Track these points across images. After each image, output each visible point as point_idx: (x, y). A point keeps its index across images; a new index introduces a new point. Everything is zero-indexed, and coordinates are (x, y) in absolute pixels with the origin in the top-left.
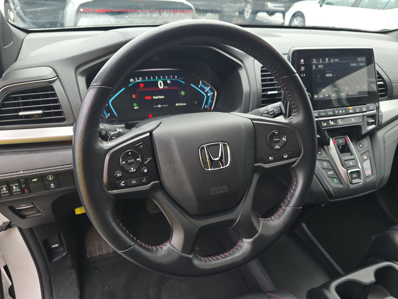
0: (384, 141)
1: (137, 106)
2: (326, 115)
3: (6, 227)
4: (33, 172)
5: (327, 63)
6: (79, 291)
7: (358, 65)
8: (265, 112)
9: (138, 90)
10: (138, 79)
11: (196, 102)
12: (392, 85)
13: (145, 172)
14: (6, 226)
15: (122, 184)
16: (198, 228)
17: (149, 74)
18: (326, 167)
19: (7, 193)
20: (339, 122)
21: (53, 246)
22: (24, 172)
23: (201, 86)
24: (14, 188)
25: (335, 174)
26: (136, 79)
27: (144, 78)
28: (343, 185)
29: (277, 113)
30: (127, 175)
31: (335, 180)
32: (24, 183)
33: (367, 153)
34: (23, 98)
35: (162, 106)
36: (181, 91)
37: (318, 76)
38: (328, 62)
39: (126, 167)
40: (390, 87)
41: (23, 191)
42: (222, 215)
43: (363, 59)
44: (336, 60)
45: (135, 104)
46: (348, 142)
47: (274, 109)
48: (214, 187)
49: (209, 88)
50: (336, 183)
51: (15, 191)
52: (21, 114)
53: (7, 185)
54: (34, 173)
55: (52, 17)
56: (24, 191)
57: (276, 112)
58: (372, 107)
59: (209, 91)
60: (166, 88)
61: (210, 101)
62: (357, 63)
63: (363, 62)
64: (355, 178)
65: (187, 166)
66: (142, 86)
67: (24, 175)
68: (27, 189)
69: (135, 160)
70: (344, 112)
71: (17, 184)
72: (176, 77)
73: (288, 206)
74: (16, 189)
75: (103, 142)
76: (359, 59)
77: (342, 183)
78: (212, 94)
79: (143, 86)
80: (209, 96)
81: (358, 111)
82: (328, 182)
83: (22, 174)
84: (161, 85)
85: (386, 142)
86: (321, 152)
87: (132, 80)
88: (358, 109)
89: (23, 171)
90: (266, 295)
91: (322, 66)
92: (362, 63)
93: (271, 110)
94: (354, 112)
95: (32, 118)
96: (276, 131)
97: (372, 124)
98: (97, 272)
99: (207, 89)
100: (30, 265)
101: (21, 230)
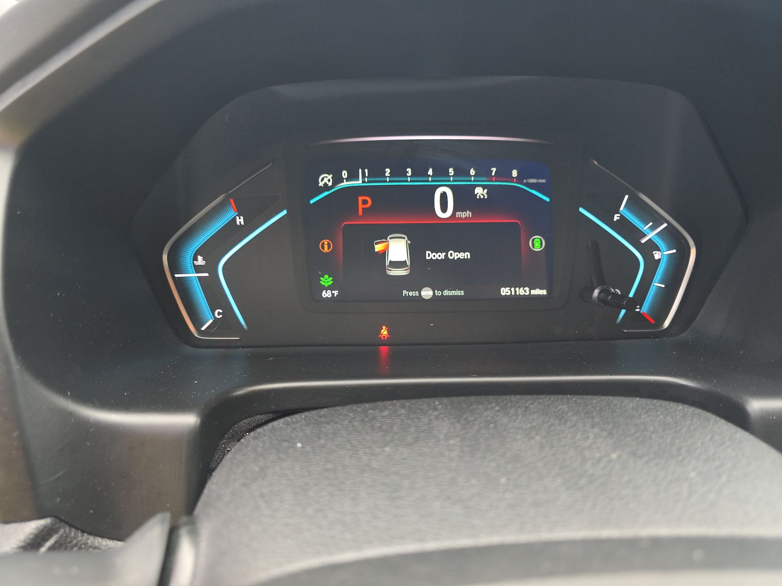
1: (331, 288)
9: (347, 223)
10: (353, 176)
11: (596, 292)
17: (398, 157)
23: (622, 217)
26: (345, 174)
27: (376, 173)
35: (438, 293)
36: (529, 236)
49: (664, 227)
59: (661, 242)
60: (467, 218)
61: (657, 284)
66: (364, 202)
72: (515, 173)
78: (673, 256)
79: (368, 205)
80: (659, 260)
84: (444, 208)
99: (653, 232)
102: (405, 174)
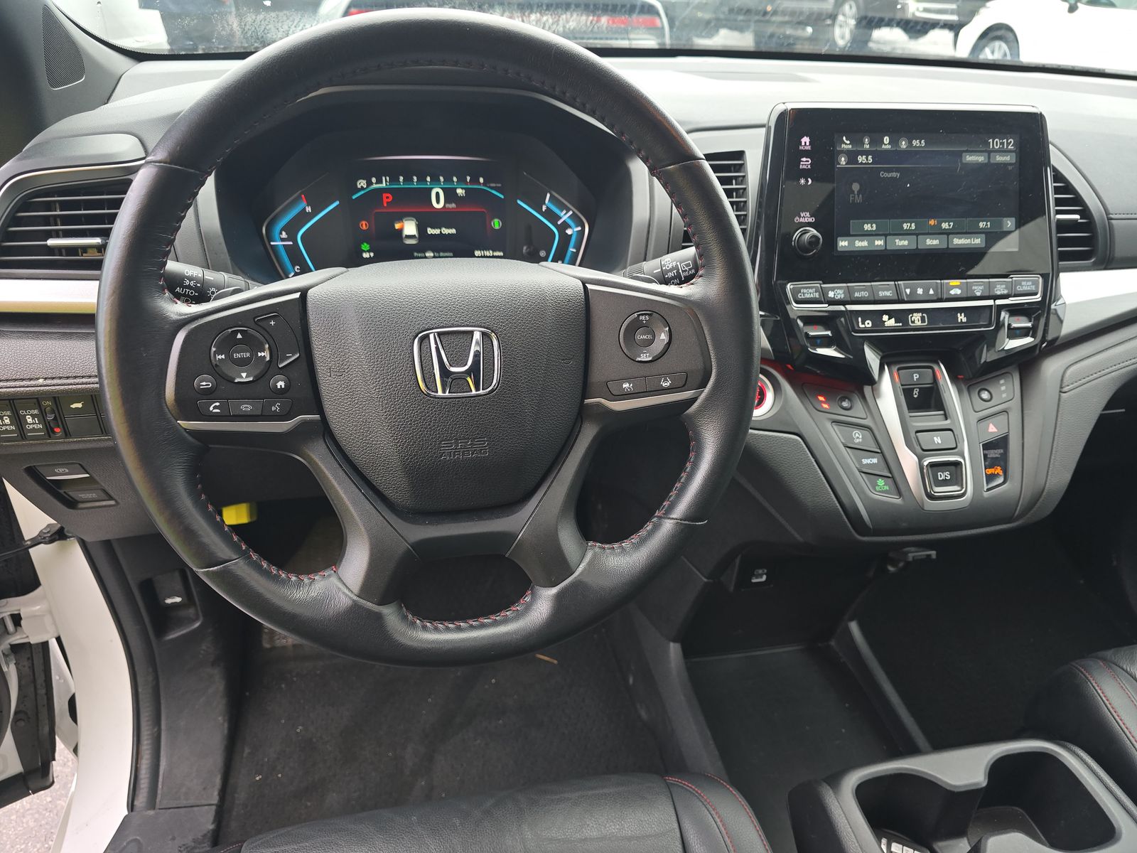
0: (1061, 387)
1: (369, 251)
2: (872, 298)
3: (51, 536)
4: (69, 385)
5: (886, 151)
6: (226, 725)
7: (989, 158)
8: (655, 272)
9: (376, 211)
10: (379, 181)
12: (1111, 226)
13: (279, 387)
14: (51, 533)
15: (215, 408)
16: (409, 544)
17: (408, 170)
18: (859, 443)
19: (12, 432)
20: (913, 322)
21: (169, 601)
22: (49, 382)
23: (547, 207)
24: (29, 420)
25: (883, 464)
26: (374, 180)
27: (394, 179)
28: (903, 499)
29: (687, 274)
30: (225, 387)
31: (881, 482)
32: (53, 411)
33: (1003, 417)
34: (65, 205)
35: (436, 254)
36: (492, 219)
37: (856, 187)
38: (889, 147)
39: (229, 370)
40: (1105, 230)
41: (49, 431)
42: (480, 518)
43: (1008, 144)
44: (916, 143)
45: (365, 246)
46: (941, 382)
47: (678, 263)
48: (449, 440)
49: (571, 213)
50: (879, 492)
51: (31, 427)
52: (51, 242)
53: (13, 412)
54: (70, 387)
55: (195, 21)
56: (54, 432)
57: (683, 271)
58: (1030, 283)
59: (570, 222)
60: (453, 208)
61: (572, 250)
62: (987, 154)
63: (1008, 151)
64: (945, 483)
65: (379, 381)
66: (387, 198)
67: (47, 388)
68: (59, 427)
69: (254, 353)
70: (931, 292)
71: (36, 412)
72: (481, 180)
73: (669, 518)
74: (33, 424)
75: (177, 303)
76: (995, 143)
77: (900, 494)
78: (577, 231)
79: (390, 200)
80: (571, 235)
81: (978, 294)
82: (856, 486)
83: (41, 386)
84: (438, 201)
85: (1065, 389)
86: (850, 400)
87: (362, 183)
88: (982, 288)
89: (45, 379)
90: (665, 780)
91: (870, 157)
92: (1003, 156)
93: (670, 266)
94: (965, 296)
95: (82, 256)
96: (642, 315)
97: (1024, 332)
98: (283, 686)
99: (565, 216)
100: (111, 641)
101: (84, 546)
102: (412, 180)
